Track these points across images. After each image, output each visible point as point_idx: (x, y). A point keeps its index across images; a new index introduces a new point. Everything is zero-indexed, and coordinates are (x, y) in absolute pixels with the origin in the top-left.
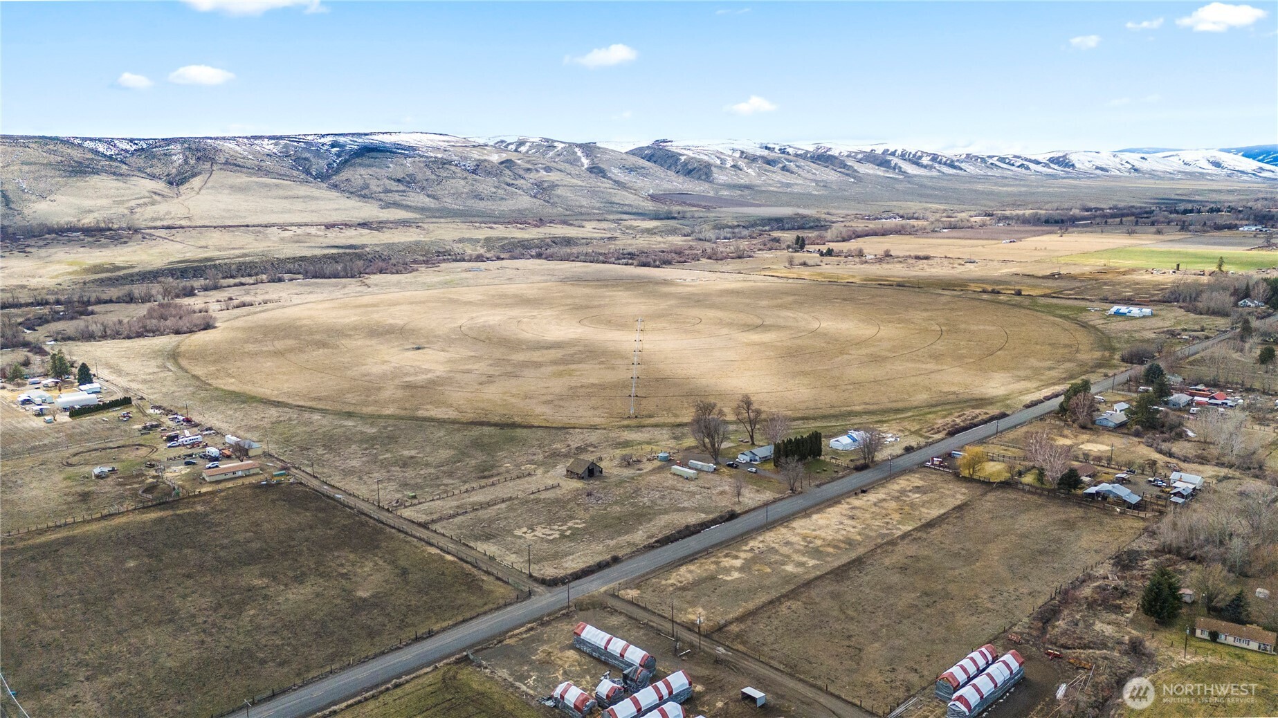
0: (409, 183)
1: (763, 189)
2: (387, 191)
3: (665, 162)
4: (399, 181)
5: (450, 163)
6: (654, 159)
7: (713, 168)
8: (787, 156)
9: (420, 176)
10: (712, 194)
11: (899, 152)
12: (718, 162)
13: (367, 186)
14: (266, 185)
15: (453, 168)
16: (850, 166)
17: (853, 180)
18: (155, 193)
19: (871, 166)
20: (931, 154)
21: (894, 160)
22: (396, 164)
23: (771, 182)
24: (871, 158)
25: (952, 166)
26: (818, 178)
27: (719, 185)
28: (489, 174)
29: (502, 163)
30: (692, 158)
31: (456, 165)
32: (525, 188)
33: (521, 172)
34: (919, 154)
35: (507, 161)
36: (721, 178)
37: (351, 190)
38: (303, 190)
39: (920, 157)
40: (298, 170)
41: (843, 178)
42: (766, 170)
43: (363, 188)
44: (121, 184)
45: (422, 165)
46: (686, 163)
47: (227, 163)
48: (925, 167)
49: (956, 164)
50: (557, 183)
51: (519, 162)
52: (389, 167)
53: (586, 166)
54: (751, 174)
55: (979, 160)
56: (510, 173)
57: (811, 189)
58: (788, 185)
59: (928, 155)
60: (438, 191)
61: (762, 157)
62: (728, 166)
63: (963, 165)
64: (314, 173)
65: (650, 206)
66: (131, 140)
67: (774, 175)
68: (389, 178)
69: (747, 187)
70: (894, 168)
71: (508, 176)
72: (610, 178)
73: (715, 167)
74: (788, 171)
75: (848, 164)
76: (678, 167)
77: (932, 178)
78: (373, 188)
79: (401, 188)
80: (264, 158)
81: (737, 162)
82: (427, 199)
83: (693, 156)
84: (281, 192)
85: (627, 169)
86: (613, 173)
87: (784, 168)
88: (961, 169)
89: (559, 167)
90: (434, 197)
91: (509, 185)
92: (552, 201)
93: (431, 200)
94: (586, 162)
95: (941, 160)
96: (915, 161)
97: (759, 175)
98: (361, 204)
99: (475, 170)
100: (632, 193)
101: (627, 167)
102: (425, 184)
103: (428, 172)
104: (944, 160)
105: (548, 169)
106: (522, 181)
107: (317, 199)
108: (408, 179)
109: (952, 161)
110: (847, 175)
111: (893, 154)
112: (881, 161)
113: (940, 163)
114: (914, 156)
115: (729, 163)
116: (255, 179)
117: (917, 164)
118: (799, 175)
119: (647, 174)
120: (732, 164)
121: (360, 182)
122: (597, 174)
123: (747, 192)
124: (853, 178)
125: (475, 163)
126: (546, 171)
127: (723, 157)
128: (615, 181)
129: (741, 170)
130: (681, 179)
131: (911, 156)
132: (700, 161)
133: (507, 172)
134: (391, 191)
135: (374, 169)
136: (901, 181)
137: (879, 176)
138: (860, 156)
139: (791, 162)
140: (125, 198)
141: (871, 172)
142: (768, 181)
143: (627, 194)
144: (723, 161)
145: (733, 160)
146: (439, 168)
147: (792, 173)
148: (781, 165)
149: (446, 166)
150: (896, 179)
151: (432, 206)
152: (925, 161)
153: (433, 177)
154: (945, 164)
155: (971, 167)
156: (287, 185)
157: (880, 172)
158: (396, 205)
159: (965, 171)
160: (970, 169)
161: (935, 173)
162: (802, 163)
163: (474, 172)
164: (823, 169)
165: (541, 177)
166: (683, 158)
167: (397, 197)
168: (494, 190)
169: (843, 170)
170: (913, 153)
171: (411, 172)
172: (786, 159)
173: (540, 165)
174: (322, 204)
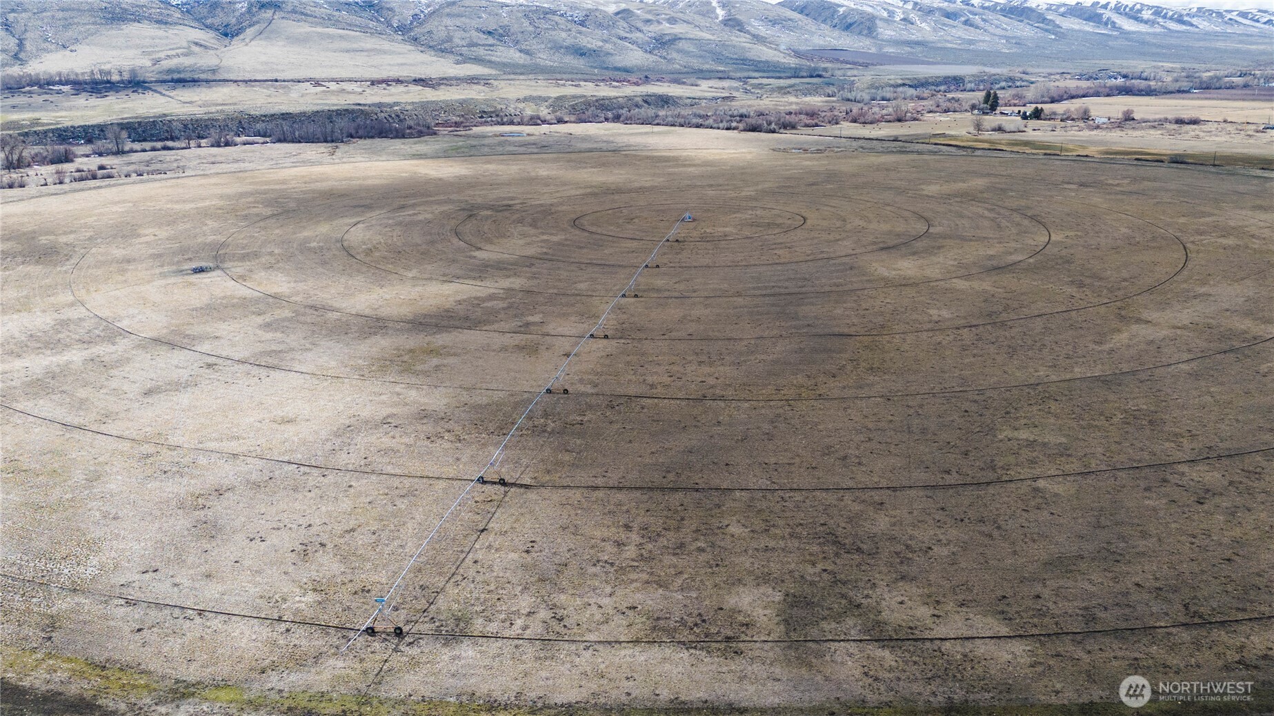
0: (501, 35)
1: (939, 45)
2: (472, 45)
3: (820, 15)
4: (489, 33)
5: (554, 13)
6: (806, 12)
7: (878, 22)
8: (971, 8)
9: (515, 28)
10: (873, 50)
11: (1112, 5)
12: (885, 14)
13: (449, 39)
14: (330, 37)
15: (557, 18)
16: (1051, 20)
17: (1053, 37)
18: (196, 44)
19: (1077, 20)
20: (1153, 7)
21: (1107, 14)
22: (490, 14)
23: (949, 38)
24: (1076, 12)
25: (1180, 21)
26: (1009, 34)
27: (882, 40)
28: (600, 26)
29: (617, 14)
30: (853, 10)
31: (562, 15)
32: (640, 42)
33: (639, 25)
34: (1138, 7)
35: (624, 11)
36: (886, 32)
37: (431, 44)
38: (370, 43)
39: (1140, 11)
40: (378, 21)
41: (1041, 34)
42: (944, 25)
43: (443, 42)
44: (161, 33)
45: (520, 15)
46: (845, 16)
47: (294, 11)
48: (1146, 22)
49: (1186, 18)
50: (681, 36)
51: (639, 12)
52: (480, 18)
53: (720, 18)
54: (924, 29)
55: (1214, 15)
56: (625, 25)
57: (1000, 46)
58: (971, 42)
59: (1150, 8)
60: (533, 45)
61: (940, 9)
62: (898, 19)
63: (1194, 21)
64: (395, 25)
65: (792, 62)
67: (954, 31)
68: (479, 30)
69: (918, 43)
70: (1106, 24)
71: (621, 28)
72: (748, 32)
73: (881, 19)
74: (971, 25)
75: (1048, 17)
76: (835, 21)
77: (1155, 34)
78: (457, 41)
79: (491, 41)
80: (341, 7)
81: (909, 14)
82: (518, 54)
83: (854, 7)
84: (344, 45)
85: (771, 21)
86: (753, 26)
87: (966, 23)
88: (1192, 25)
89: (686, 18)
90: (527, 52)
91: (621, 38)
92: (669, 57)
93: (522, 55)
94: (721, 13)
95: (1166, 14)
96: (1133, 14)
97: (935, 30)
98: (435, 59)
99: (583, 21)
100: (771, 48)
101: (770, 18)
102: (520, 36)
103: (526, 23)
104: (1170, 13)
105: (672, 21)
106: (639, 35)
107: (385, 52)
108: (501, 31)
109: (1181, 16)
110: (1046, 30)
111: (1105, 6)
112: (1091, 15)
113: (1165, 17)
114: (1132, 9)
115: (899, 16)
116: (319, 29)
117: (1136, 19)
118: (985, 31)
119: (794, 27)
120: (902, 16)
121: (443, 34)
122: (733, 27)
123: (919, 49)
124: (1053, 34)
125: (584, 13)
126: (670, 23)
127: (891, 8)
128: (754, 36)
129: (912, 24)
130: (836, 33)
131: (1127, 9)
132: (862, 13)
133: (622, 23)
134: (476, 45)
135: (463, 19)
136: (1116, 38)
137: (1088, 32)
138: (1062, 10)
139: (976, 15)
140: (157, 49)
141: (1076, 27)
142: (945, 38)
143: (764, 48)
144: (891, 14)
145: (903, 13)
146: (540, 18)
147: (977, 27)
148: (963, 19)
149: (548, 16)
150: (1110, 36)
151: (521, 62)
152: (1146, 15)
153: (531, 29)
154: (1171, 18)
155: (1205, 23)
156: (354, 37)
157: (1089, 27)
158: (478, 60)
159: (1197, 27)
160: (1203, 25)
161: (1158, 30)
162: (990, 16)
163: (582, 23)
164: (1016, 23)
165: (662, 30)
166: (841, 10)
167: (481, 52)
168: (601, 44)
169: (1041, 25)
170: (1130, 6)
171: (506, 23)
172: (970, 12)
173: (663, 16)
174: (388, 59)
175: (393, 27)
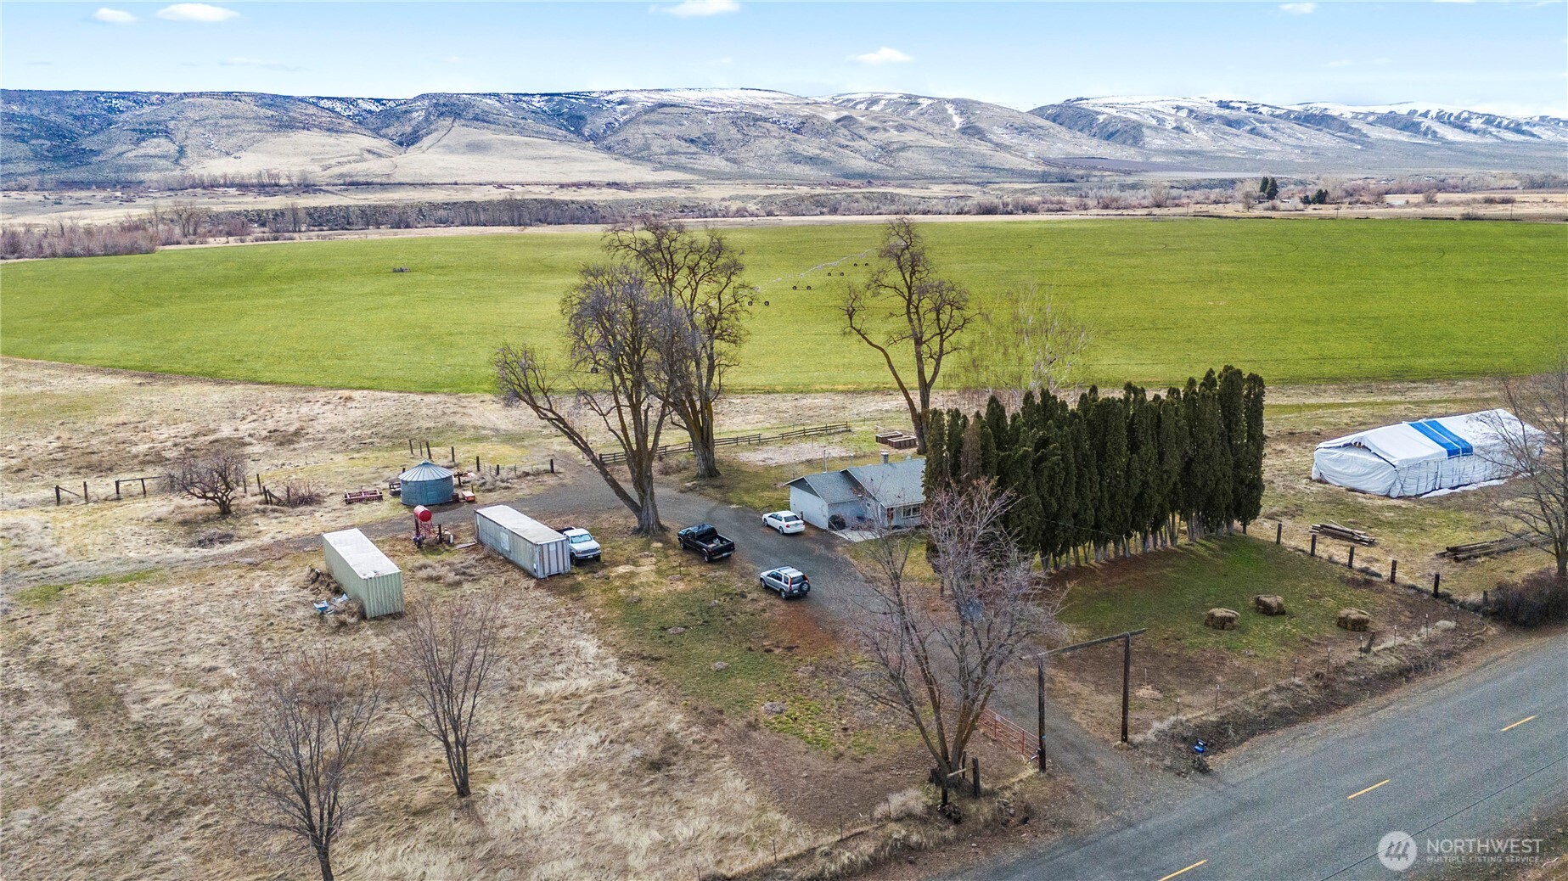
0: (705, 144)
1: (1219, 154)
2: (672, 153)
3: (1076, 123)
4: (692, 141)
5: (765, 120)
6: (1060, 121)
7: (1144, 130)
8: (1257, 115)
9: (721, 135)
10: (1139, 159)
11: (1433, 113)
12: (1154, 122)
13: (647, 147)
14: (513, 144)
15: (768, 125)
16: (1355, 129)
17: (1359, 147)
18: (369, 151)
19: (1389, 129)
20: (1484, 115)
21: (1426, 123)
22: (692, 121)
23: (1232, 148)
24: (1390, 120)
25: (1518, 129)
26: (1304, 143)
27: (1150, 150)
28: (818, 133)
29: (838, 121)
30: (1115, 117)
31: (774, 122)
32: (863, 150)
33: (863, 132)
34: (1465, 115)
35: (845, 118)
36: (1154, 141)
37: (626, 153)
38: (559, 150)
39: (1467, 120)
40: (568, 130)
41: (1343, 144)
42: (1225, 133)
43: (640, 150)
44: (332, 140)
45: (727, 122)
46: (1105, 125)
47: (476, 119)
48: (1475, 132)
49: (1524, 128)
50: (911, 143)
51: (862, 119)
52: (682, 125)
53: (958, 127)
54: (1201, 138)
55: (1561, 124)
56: (847, 133)
57: (1293, 156)
58: (1257, 152)
59: (1479, 116)
60: (742, 153)
61: (1220, 117)
62: (1169, 127)
63: (1536, 130)
64: (586, 134)
65: (1041, 168)
66: (378, 101)
67: (1237, 140)
68: (678, 138)
69: (1191, 153)
70: (1425, 134)
71: (842, 135)
72: (991, 141)
73: (1148, 127)
74: (1258, 134)
75: (1353, 126)
76: (1093, 131)
77: (1486, 145)
78: (655, 149)
79: (693, 149)
80: (527, 115)
81: (1182, 122)
82: (724, 163)
83: (1117, 115)
84: (531, 152)
85: (1016, 129)
86: (995, 134)
87: (1252, 131)
88: (1533, 135)
89: (917, 125)
90: (735, 161)
91: (842, 146)
92: (896, 165)
93: (729, 163)
94: (958, 121)
95: (1500, 123)
96: (1461, 124)
97: (1213, 139)
98: (631, 166)
99: (798, 129)
100: (1017, 155)
101: (1016, 126)
102: (726, 145)
103: (733, 130)
104: (1506, 122)
105: (901, 128)
106: (862, 143)
107: (575, 160)
108: (705, 139)
109: (1518, 124)
110: (1352, 140)
111: (1425, 115)
112: (1408, 124)
113: (1499, 126)
114: (1458, 118)
115: (1170, 124)
116: (503, 136)
117: (1463, 128)
118: (1275, 140)
119: (1045, 135)
120: (1174, 125)
121: (640, 142)
122: (973, 135)
123: (1193, 158)
124: (1359, 144)
125: (800, 120)
126: (898, 131)
127: (1161, 116)
128: (997, 145)
129: (1187, 133)
130: (1095, 142)
131: (1452, 119)
132: (1126, 121)
133: (843, 131)
134: (677, 153)
135: (663, 127)
136: (1438, 148)
137: (1402, 142)
138: (1371, 118)
139: (1264, 123)
140: (327, 156)
141: (1388, 137)
142: (1227, 147)
143: (1008, 156)
144: (1161, 121)
145: (1176, 121)
146: (749, 125)
147: (1266, 137)
148: (1248, 128)
149: (759, 123)
150: (1430, 146)
151: (728, 170)
152: (1476, 124)
153: (739, 136)
154: (1507, 128)
155: (1549, 133)
156: (541, 144)
157: (1404, 137)
158: (678, 168)
159: (1539, 137)
160: (1547, 135)
161: (1489, 140)
162: (1281, 124)
163: (797, 131)
164: (1313, 132)
165: (891, 138)
166: (1101, 118)
167: (683, 160)
168: (818, 152)
169: (1344, 134)
170: (1455, 114)
171: (711, 130)
172: (1256, 120)
173: (891, 123)
174: (578, 166)
175: (584, 136)
